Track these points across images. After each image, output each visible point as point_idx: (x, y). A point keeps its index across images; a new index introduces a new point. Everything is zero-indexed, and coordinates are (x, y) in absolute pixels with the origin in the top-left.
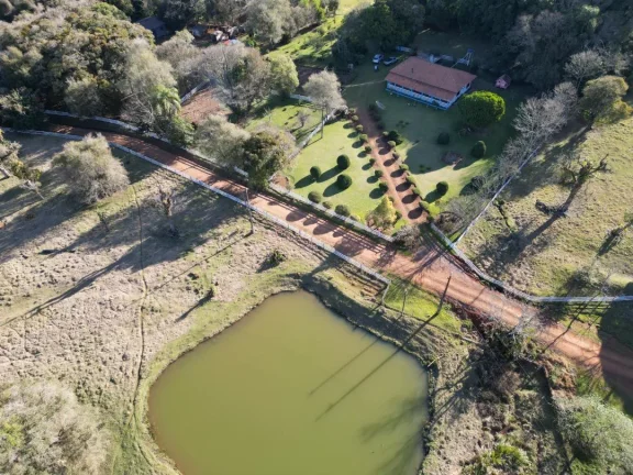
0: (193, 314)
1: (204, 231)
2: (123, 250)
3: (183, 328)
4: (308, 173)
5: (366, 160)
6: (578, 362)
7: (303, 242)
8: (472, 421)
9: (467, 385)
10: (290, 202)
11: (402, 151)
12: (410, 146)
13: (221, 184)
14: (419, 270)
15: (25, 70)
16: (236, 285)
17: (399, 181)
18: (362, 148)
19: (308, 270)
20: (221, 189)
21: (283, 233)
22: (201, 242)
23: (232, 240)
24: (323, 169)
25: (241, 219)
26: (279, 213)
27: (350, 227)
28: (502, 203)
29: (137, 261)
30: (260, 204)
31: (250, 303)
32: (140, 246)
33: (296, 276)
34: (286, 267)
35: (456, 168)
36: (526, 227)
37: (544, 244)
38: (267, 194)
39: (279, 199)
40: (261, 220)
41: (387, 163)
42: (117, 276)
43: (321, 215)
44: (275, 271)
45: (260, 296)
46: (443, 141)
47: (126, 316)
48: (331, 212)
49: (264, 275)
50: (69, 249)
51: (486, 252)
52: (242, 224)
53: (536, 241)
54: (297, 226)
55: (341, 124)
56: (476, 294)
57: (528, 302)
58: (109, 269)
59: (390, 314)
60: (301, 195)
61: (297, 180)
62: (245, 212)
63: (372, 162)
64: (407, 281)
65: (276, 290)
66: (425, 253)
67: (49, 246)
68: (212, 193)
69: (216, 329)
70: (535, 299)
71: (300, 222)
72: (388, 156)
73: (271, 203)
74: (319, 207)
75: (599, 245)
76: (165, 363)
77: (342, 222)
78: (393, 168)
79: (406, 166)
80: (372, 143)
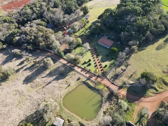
0: (68, 88)
1: (67, 74)
2: (54, 77)
3: (66, 90)
4: (84, 62)
5: (94, 60)
6: (123, 95)
7: (83, 76)
8: (107, 103)
9: (107, 98)
10: (81, 68)
11: (100, 58)
12: (101, 57)
13: (69, 64)
14: (102, 81)
15: (31, 41)
16: (73, 83)
17: (99, 64)
18: (93, 57)
19: (85, 81)
20: (69, 65)
21: (80, 74)
22: (67, 76)
23: (72, 75)
24: (87, 61)
25: (73, 71)
26: (79, 70)
27: (91, 73)
28: (116, 68)
29: (57, 79)
30: (76, 68)
31: (76, 86)
32: (57, 76)
33: (82, 81)
34: (81, 80)
35: (109, 62)
36: (119, 73)
37: (121, 76)
38: (77, 66)
39: (79, 67)
40: (77, 71)
41: (97, 60)
42: (55, 82)
43: (86, 70)
44: (79, 81)
45: (77, 85)
46: (107, 56)
47: (57, 88)
48: (88, 70)
49: (78, 81)
50: (46, 77)
51: (112, 77)
52: (73, 72)
53: (120, 75)
54: (82, 73)
55: (90, 51)
56: (110, 85)
57: (117, 86)
58: (53, 80)
59: (97, 88)
60: (83, 67)
61: (82, 63)
62: (74, 70)
63: (95, 60)
64: (100, 82)
65: (80, 84)
66: (103, 78)
67: (42, 76)
68: (68, 66)
69: (71, 90)
70: (118, 85)
71: (83, 72)
72: (98, 59)
73: (78, 68)
74: (86, 69)
75: (129, 76)
76: (64, 96)
77: (90, 72)
78: (98, 61)
79: (100, 61)
80: (95, 56)
